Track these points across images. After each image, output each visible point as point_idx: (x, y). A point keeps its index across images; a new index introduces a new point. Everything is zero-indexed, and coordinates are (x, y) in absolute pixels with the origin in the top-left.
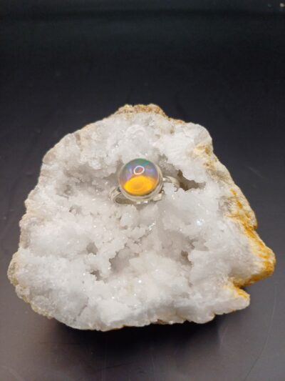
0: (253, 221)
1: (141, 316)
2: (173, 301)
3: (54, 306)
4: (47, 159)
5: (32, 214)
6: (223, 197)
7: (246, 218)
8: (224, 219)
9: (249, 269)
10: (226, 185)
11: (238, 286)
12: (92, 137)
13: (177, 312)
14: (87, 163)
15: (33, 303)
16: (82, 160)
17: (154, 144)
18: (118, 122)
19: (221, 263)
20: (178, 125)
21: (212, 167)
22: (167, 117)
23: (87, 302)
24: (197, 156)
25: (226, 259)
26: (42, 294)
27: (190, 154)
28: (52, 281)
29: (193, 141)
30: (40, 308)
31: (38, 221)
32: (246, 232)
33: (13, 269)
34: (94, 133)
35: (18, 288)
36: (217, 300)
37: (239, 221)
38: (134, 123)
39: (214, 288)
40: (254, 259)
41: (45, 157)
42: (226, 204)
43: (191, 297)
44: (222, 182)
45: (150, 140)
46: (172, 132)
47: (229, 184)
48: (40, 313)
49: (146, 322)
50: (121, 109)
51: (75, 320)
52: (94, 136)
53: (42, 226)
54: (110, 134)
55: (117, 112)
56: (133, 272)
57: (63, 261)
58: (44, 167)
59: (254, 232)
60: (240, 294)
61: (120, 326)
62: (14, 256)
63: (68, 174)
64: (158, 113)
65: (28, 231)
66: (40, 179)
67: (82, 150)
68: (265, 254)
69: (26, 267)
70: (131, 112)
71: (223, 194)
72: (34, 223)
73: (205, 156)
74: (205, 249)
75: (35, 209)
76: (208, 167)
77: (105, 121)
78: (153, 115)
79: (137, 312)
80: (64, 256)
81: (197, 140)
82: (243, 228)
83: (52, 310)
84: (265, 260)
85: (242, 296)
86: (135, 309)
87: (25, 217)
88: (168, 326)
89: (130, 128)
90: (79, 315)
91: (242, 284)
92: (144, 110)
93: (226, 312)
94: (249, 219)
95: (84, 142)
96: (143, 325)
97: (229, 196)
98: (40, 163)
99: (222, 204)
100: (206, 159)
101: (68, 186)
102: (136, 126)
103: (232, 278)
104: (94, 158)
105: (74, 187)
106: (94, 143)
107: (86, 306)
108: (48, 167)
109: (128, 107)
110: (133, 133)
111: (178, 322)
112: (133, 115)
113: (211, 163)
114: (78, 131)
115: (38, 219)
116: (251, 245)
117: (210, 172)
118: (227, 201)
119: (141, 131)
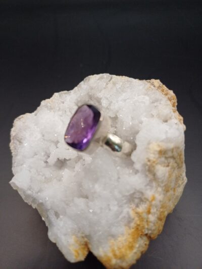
3: (17, 152)
5: (51, 102)
6: (142, 193)
7: (145, 223)
8: (125, 206)
11: (88, 249)
12: (117, 85)
13: (48, 217)
14: (101, 99)
15: (12, 141)
16: (100, 94)
17: (144, 119)
18: (141, 87)
26: (19, 141)
28: (26, 140)
29: (164, 138)
30: (12, 146)
31: (49, 107)
34: (121, 83)
35: (13, 129)
36: (63, 237)
38: (148, 95)
39: (69, 230)
40: (104, 246)
43: (59, 219)
44: (154, 184)
45: (145, 114)
46: (166, 121)
47: (157, 190)
49: (29, 202)
51: (16, 166)
53: (49, 111)
54: (129, 90)
61: (15, 188)
62: (26, 114)
64: (170, 100)
67: (105, 88)
69: (24, 123)
70: (154, 86)
71: (144, 191)
72: (47, 107)
73: (154, 154)
75: (54, 100)
76: (148, 163)
78: (164, 99)
79: (29, 192)
84: (111, 256)
86: (30, 190)
87: (47, 100)
89: (143, 96)
92: (163, 91)
94: (146, 226)
95: (110, 85)
96: (25, 201)
97: (146, 196)
99: (137, 195)
100: (152, 157)
102: (147, 98)
104: (107, 99)
106: (115, 89)
110: (140, 101)
111: (46, 223)
112: (152, 89)
113: (154, 162)
114: (114, 76)
115: (50, 106)
116: (119, 239)
117: (147, 167)
118: (143, 198)
119: (145, 103)
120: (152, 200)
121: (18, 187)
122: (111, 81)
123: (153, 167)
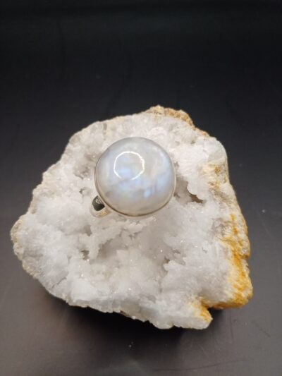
0: (244, 250)
1: (105, 303)
2: (139, 300)
3: (41, 269)
4: (73, 140)
5: (46, 186)
6: (220, 219)
7: (238, 245)
8: (214, 241)
9: (218, 294)
10: (228, 208)
11: (206, 307)
12: (118, 130)
13: (141, 310)
15: (24, 262)
17: (172, 150)
18: (146, 121)
19: (193, 281)
20: (202, 136)
22: (193, 126)
23: (66, 275)
24: (205, 173)
25: (199, 278)
26: (35, 256)
27: (200, 169)
28: (45, 248)
29: (207, 156)
30: (29, 268)
31: (48, 193)
32: (233, 259)
33: (17, 228)
34: (121, 126)
35: (16, 245)
36: (178, 313)
37: (229, 246)
38: (160, 125)
40: (226, 288)
41: (72, 138)
43: (157, 302)
44: (225, 204)
45: (169, 145)
46: (193, 142)
47: (231, 208)
48: (28, 271)
49: (109, 309)
50: (153, 109)
51: (53, 287)
52: (120, 129)
53: (51, 198)
54: (134, 130)
55: (148, 111)
56: (117, 262)
57: (59, 234)
58: (69, 146)
60: (202, 315)
61: (84, 306)
62: (21, 217)
63: (89, 158)
64: (185, 120)
65: (38, 199)
66: (64, 156)
67: (105, 139)
68: (241, 286)
69: (27, 230)
70: (160, 114)
71: (221, 216)
72: (45, 194)
73: (212, 175)
74: (183, 263)
75: (49, 182)
76: (213, 187)
77: (134, 117)
78: (179, 121)
79: (104, 298)
80: (62, 230)
81: (212, 157)
82: (230, 254)
83: (38, 272)
84: (237, 291)
85: (202, 318)
86: (103, 295)
87: (39, 187)
88: (130, 319)
89: (155, 129)
90: (58, 284)
91: (211, 306)
92: (172, 114)
93: (183, 327)
94: (241, 247)
95: (109, 133)
96: (105, 311)
97: (227, 220)
98: (66, 142)
99: (217, 225)
100: (212, 179)
101: (87, 168)
102: (161, 128)
103: (201, 298)
106: (118, 135)
107: (65, 278)
108: (72, 147)
109: (159, 108)
110: (155, 135)
111: (140, 319)
112: (161, 118)
113: (216, 183)
114: (107, 122)
115: (49, 191)
116: (231, 273)
117: (213, 191)
118: (223, 224)
119: (163, 134)
120: (233, 219)
121: (86, 302)
122: (108, 129)
123: (218, 187)
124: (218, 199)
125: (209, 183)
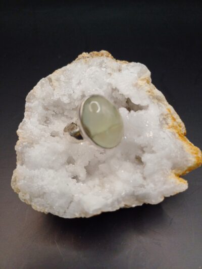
0: (183, 130)
1: (112, 204)
2: (134, 191)
3: (48, 204)
4: (29, 99)
6: (162, 114)
7: (179, 128)
8: (164, 130)
9: (185, 163)
10: (163, 105)
11: (178, 176)
12: (61, 79)
13: (137, 198)
14: (59, 99)
15: (33, 204)
16: (55, 97)
17: (108, 81)
18: (79, 66)
19: (165, 161)
20: (124, 64)
21: (153, 93)
22: (115, 59)
23: (73, 199)
24: (141, 86)
25: (169, 158)
26: (39, 196)
27: (136, 85)
28: (45, 187)
29: (136, 75)
30: (38, 207)
31: (29, 145)
32: (180, 138)
33: (15, 181)
34: (62, 76)
35: (20, 195)
36: (165, 187)
37: (174, 130)
38: (91, 66)
39: (162, 179)
40: (188, 156)
41: (27, 97)
42: (164, 119)
43: (146, 186)
44: (160, 103)
45: (105, 78)
46: (120, 70)
47: (165, 105)
48: (39, 210)
49: (116, 207)
50: (80, 56)
51: (65, 212)
52: (62, 78)
53: (32, 148)
54: (74, 75)
55: (77, 59)
56: (102, 174)
57: (51, 172)
58: (27, 105)
59: (185, 137)
60: (180, 181)
61: (99, 213)
62: (14, 172)
63: (46, 109)
64: (108, 57)
65: (22, 153)
66: (26, 114)
67: (54, 90)
68: (195, 152)
69: (24, 179)
70: (88, 57)
71: (161, 112)
72: (26, 146)
73: (146, 86)
74: (153, 152)
75: (25, 136)
76: (150, 94)
77: (69, 66)
78: (104, 58)
79: (110, 201)
80: (51, 168)
81: (140, 74)
82: (177, 135)
83: (47, 207)
84: (195, 155)
85: (182, 182)
86: (108, 199)
87: (18, 142)
88: (131, 209)
89: (89, 69)
90: (68, 208)
91: (181, 174)
92: (97, 55)
93: (172, 195)
94: (181, 128)
95: (55, 84)
96: (114, 210)
97: (166, 113)
98: (24, 102)
99: (161, 119)
100: (148, 87)
102: (93, 68)
103: (174, 171)
104: (64, 95)
105: (51, 118)
106: (62, 83)
107: (71, 202)
108: (30, 104)
109: (85, 54)
110: (91, 73)
111: (139, 205)
112: (90, 60)
113: (151, 90)
114: (50, 75)
115: (29, 143)
116: (185, 146)
118: (165, 117)
119: (97, 71)
120: (170, 111)
122: (53, 81)
124: (156, 101)
125: (147, 92)
